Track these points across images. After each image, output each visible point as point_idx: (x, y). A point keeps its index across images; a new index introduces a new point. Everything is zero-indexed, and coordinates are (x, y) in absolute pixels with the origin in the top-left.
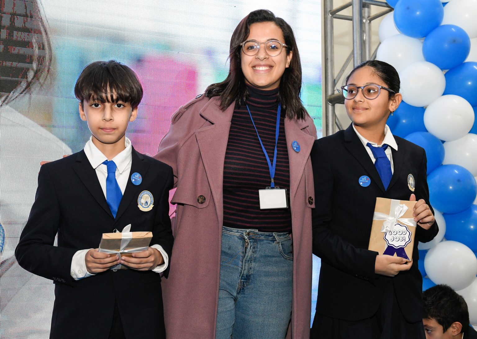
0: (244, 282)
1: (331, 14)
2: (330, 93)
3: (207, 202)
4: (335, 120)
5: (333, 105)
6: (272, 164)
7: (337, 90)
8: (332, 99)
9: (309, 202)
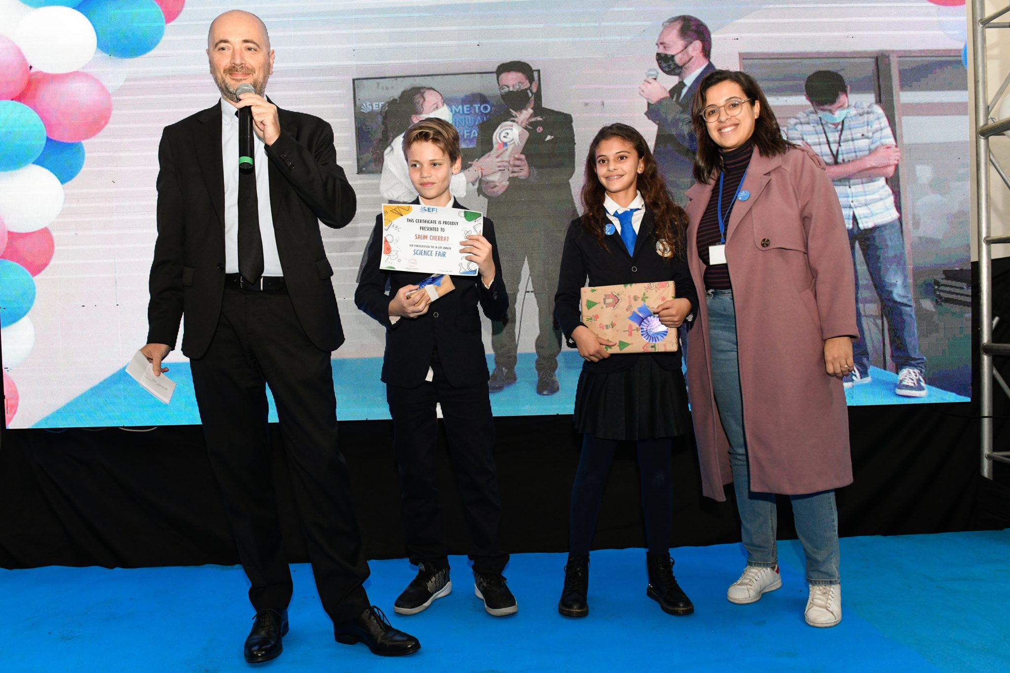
1: (982, 23)
2: (982, 123)
4: (990, 157)
5: (987, 139)
7: (992, 118)
8: (984, 131)
9: (763, 245)
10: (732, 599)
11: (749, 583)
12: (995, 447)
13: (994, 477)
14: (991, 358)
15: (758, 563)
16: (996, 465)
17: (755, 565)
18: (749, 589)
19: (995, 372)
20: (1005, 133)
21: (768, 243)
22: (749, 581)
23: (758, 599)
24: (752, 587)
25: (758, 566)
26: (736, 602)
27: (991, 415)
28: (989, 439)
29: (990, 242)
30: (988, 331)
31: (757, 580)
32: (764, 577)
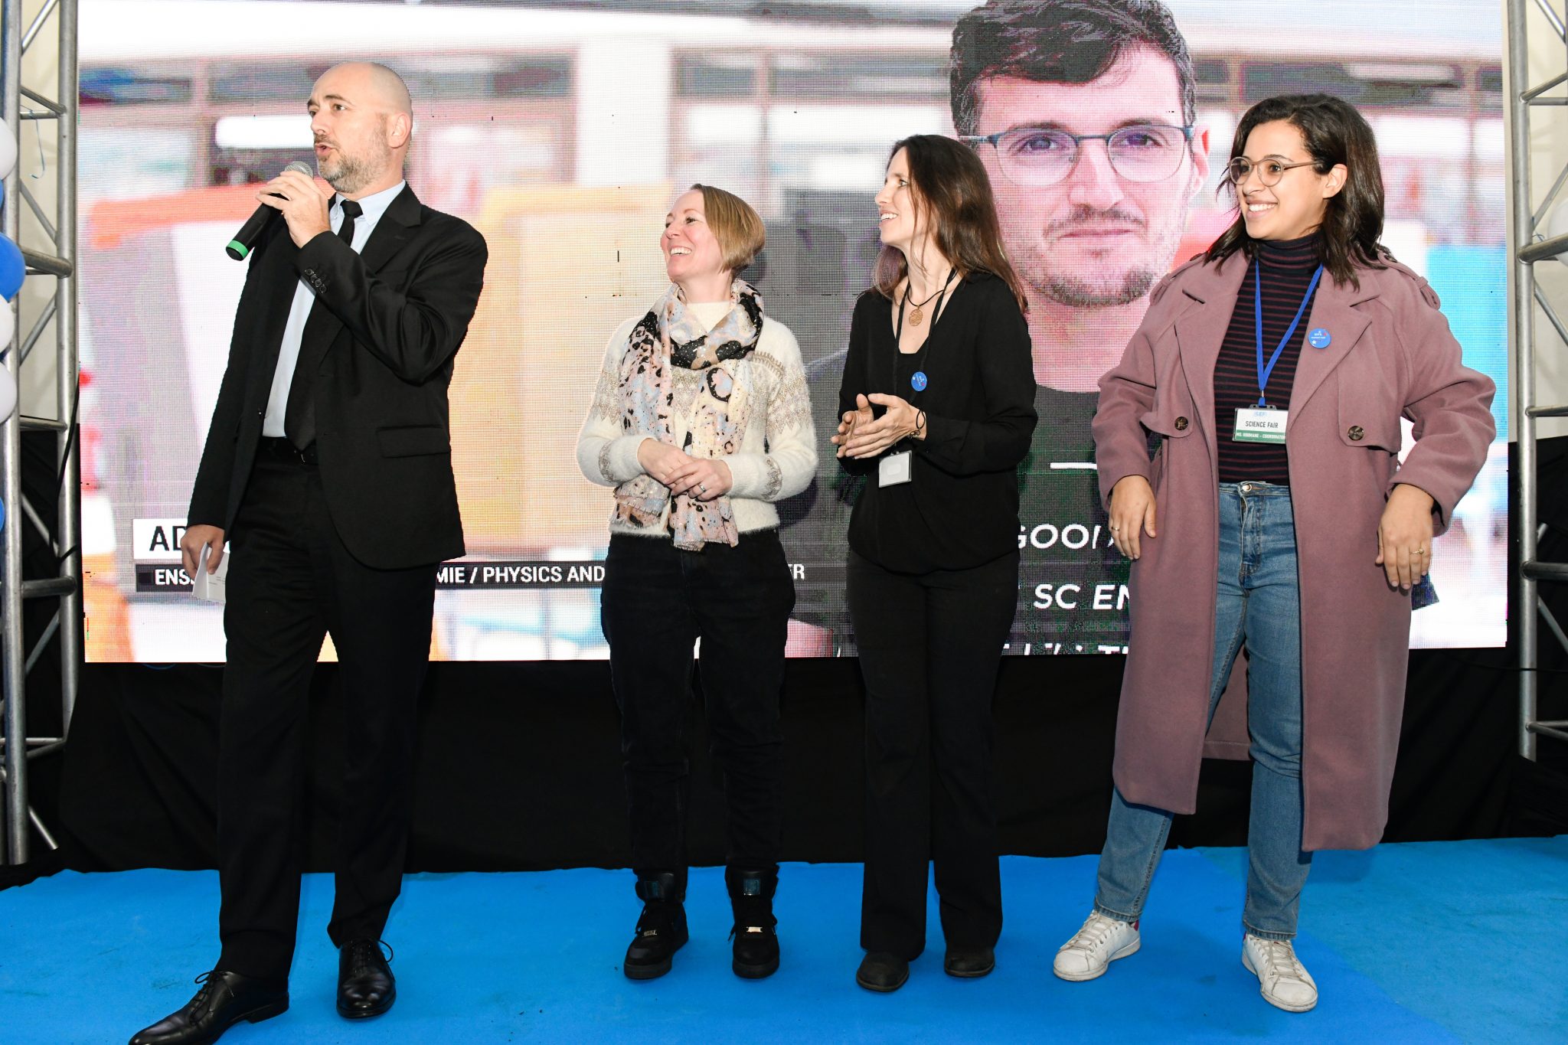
0: (1249, 565)
1: (1524, 98)
2: (1523, 242)
3: (1191, 427)
4: (1535, 291)
5: (1531, 264)
6: (1265, 367)
7: (1539, 235)
8: (1527, 253)
10: (1061, 972)
11: (1090, 947)
12: (1541, 714)
13: (1538, 757)
14: (1535, 583)
16: (1543, 740)
18: (1089, 957)
19: (1541, 604)
20: (1557, 256)
22: (1089, 942)
23: (1102, 972)
24: (1092, 954)
26: (1068, 978)
27: (1535, 667)
28: (1532, 702)
29: (1534, 414)
30: (1531, 544)
31: (1102, 943)
32: (1116, 936)
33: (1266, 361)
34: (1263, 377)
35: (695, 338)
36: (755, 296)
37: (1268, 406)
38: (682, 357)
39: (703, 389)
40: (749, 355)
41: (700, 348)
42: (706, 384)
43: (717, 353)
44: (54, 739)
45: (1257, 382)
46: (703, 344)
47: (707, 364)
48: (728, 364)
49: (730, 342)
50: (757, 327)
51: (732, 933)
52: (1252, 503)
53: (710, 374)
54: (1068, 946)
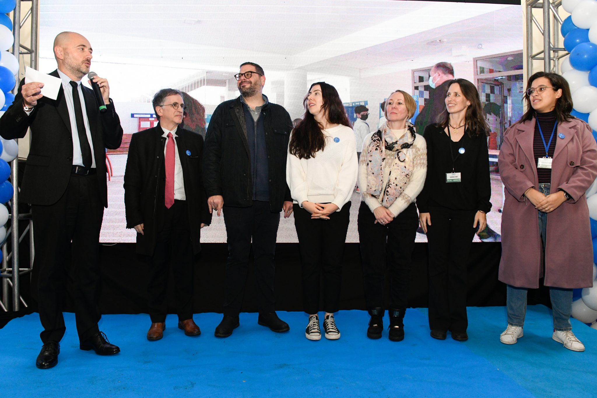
1: (531, 57)
6: (547, 146)
9: (570, 164)
10: (503, 341)
11: (512, 334)
15: (516, 324)
17: (515, 325)
21: (573, 164)
23: (515, 343)
24: (514, 336)
25: (516, 326)
31: (516, 333)
32: (519, 331)
33: (547, 145)
34: (547, 149)
35: (394, 141)
36: (414, 127)
37: (549, 157)
38: (389, 147)
39: (396, 158)
40: (411, 147)
41: (396, 145)
42: (397, 157)
43: (401, 146)
44: (27, 269)
45: (545, 151)
46: (397, 144)
47: (397, 150)
48: (404, 150)
49: (405, 143)
50: (414, 138)
51: (389, 327)
52: (546, 190)
53: (398, 153)
54: (504, 334)
